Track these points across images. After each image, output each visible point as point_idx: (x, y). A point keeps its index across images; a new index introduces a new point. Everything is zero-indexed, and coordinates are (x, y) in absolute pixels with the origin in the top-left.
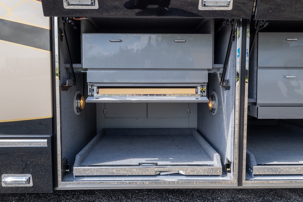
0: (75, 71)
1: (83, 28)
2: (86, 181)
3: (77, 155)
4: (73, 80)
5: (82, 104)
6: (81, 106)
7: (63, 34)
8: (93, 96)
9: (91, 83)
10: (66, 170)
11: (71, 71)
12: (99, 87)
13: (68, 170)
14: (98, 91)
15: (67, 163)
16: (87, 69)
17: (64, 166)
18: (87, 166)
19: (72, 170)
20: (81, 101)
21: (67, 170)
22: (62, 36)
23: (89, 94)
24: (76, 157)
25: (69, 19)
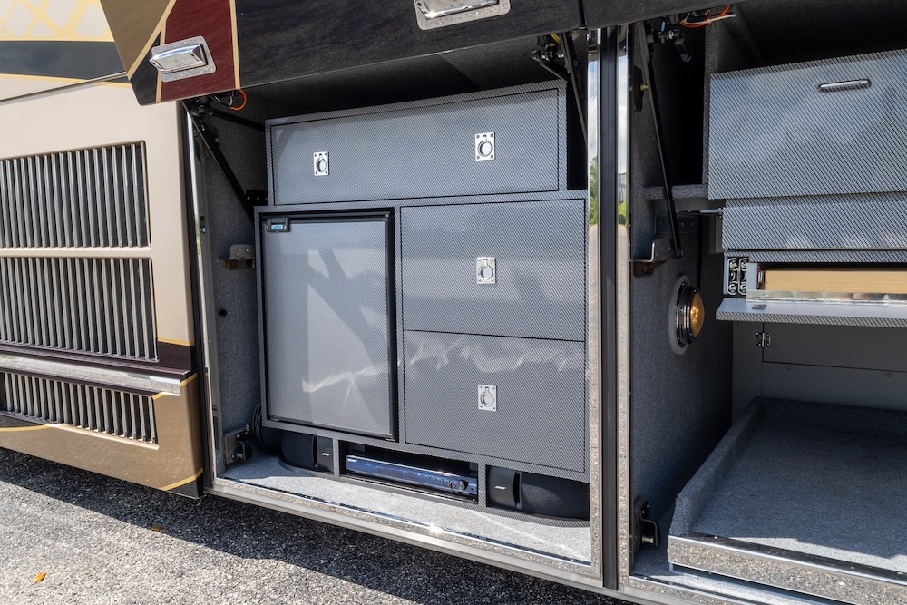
0: (677, 211)
1: (713, 55)
2: (712, 593)
3: (679, 495)
4: (672, 242)
5: (694, 321)
6: (694, 326)
7: (643, 87)
8: (744, 297)
9: (735, 250)
10: (645, 539)
11: (664, 210)
12: (765, 267)
13: (651, 541)
14: (760, 280)
15: (645, 516)
16: (721, 203)
17: (637, 526)
18: (715, 541)
19: (662, 544)
20: (694, 308)
21: (648, 540)
22: (642, 93)
23: (728, 288)
24: (678, 503)
25: (668, 28)
